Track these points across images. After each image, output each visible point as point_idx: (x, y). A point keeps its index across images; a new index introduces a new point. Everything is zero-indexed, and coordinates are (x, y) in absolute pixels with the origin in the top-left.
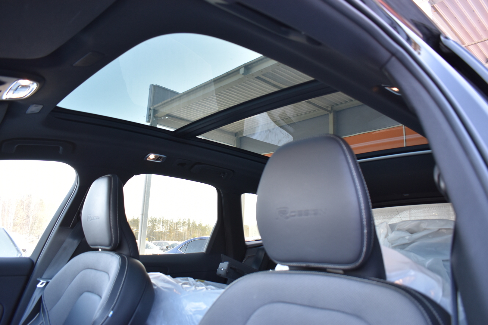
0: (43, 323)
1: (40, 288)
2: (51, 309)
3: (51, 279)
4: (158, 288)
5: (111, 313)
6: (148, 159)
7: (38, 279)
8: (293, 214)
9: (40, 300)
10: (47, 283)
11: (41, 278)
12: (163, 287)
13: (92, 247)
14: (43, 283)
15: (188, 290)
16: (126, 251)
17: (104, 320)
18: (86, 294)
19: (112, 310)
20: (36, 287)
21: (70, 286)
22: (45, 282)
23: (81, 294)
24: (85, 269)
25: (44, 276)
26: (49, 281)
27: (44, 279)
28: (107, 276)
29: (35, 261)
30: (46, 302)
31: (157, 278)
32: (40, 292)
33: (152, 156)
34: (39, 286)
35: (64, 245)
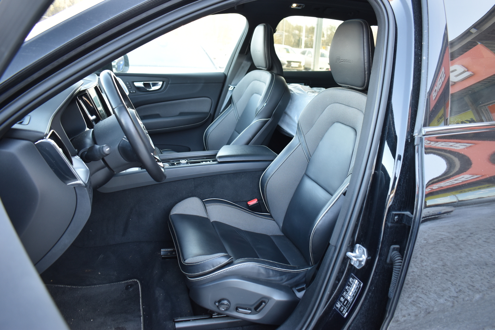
0: (233, 109)
1: (230, 90)
2: (237, 102)
3: (236, 85)
4: (294, 93)
5: (265, 104)
6: (292, 7)
7: (229, 85)
8: (342, 61)
9: (231, 98)
10: (234, 87)
11: (231, 84)
12: (297, 93)
13: (257, 67)
14: (232, 88)
15: (310, 95)
16: (275, 71)
17: (262, 107)
18: (255, 95)
19: (266, 103)
20: (228, 90)
21: (246, 90)
22: (233, 87)
23: (253, 94)
24: (254, 80)
25: (232, 84)
26: (235, 86)
27: (233, 85)
28: (265, 84)
29: (226, 74)
30: (234, 98)
31: (295, 87)
32: (231, 93)
33: (294, 5)
34: (230, 89)
35: (242, 65)
